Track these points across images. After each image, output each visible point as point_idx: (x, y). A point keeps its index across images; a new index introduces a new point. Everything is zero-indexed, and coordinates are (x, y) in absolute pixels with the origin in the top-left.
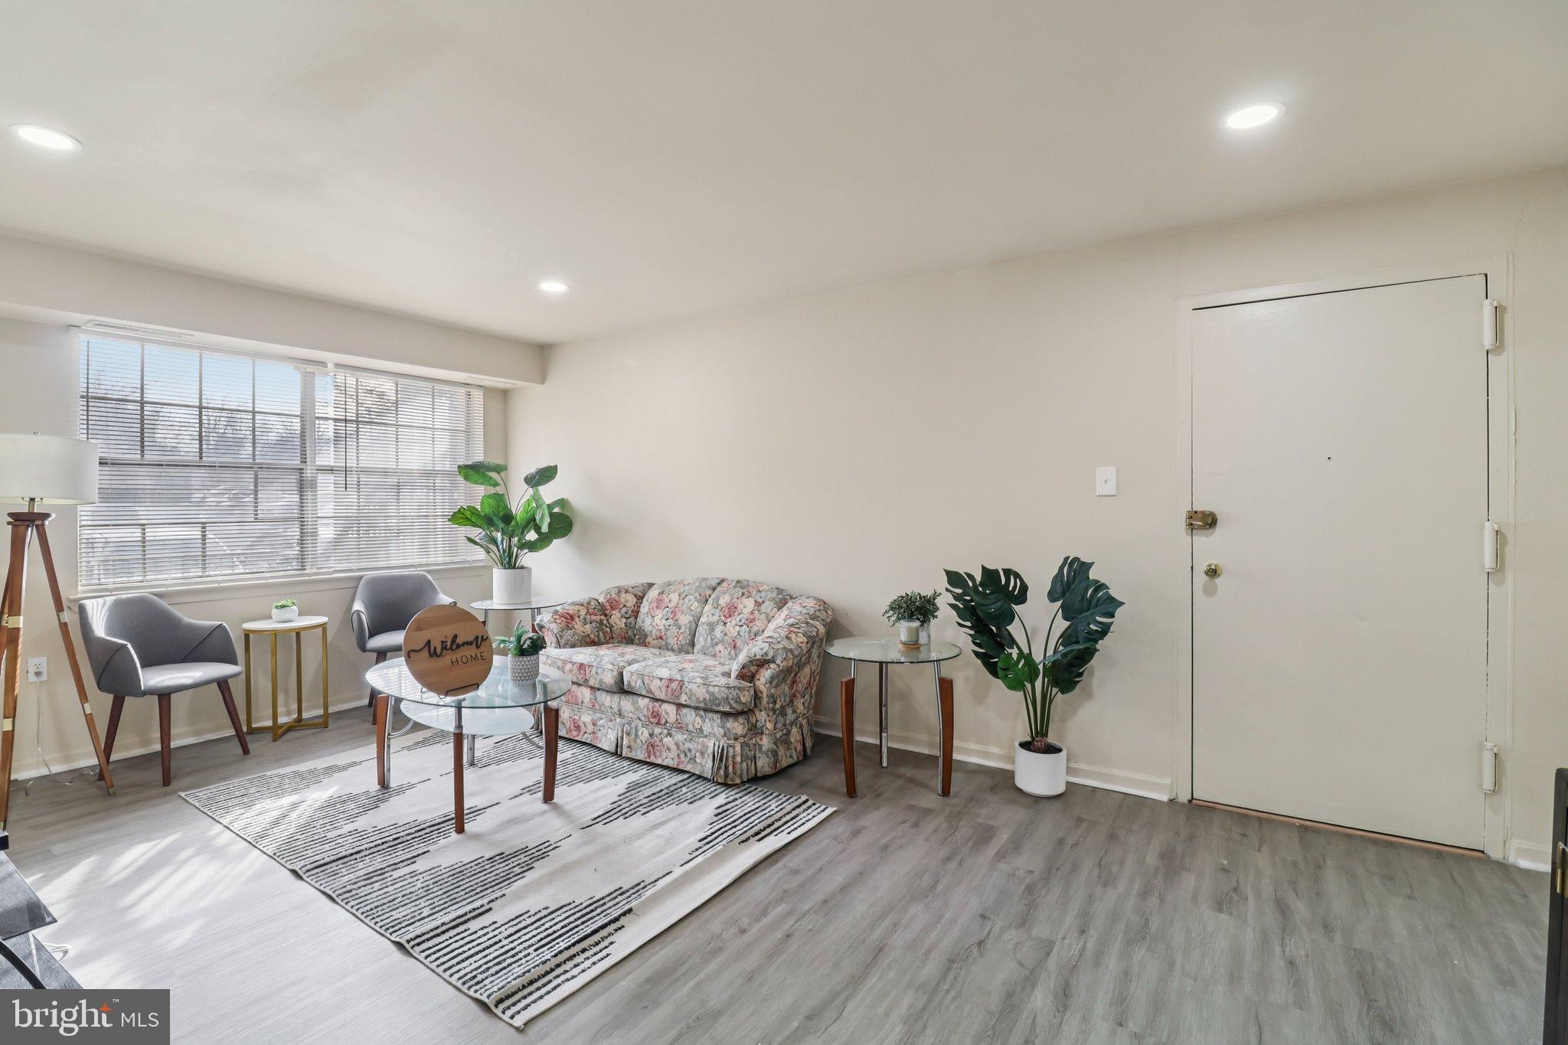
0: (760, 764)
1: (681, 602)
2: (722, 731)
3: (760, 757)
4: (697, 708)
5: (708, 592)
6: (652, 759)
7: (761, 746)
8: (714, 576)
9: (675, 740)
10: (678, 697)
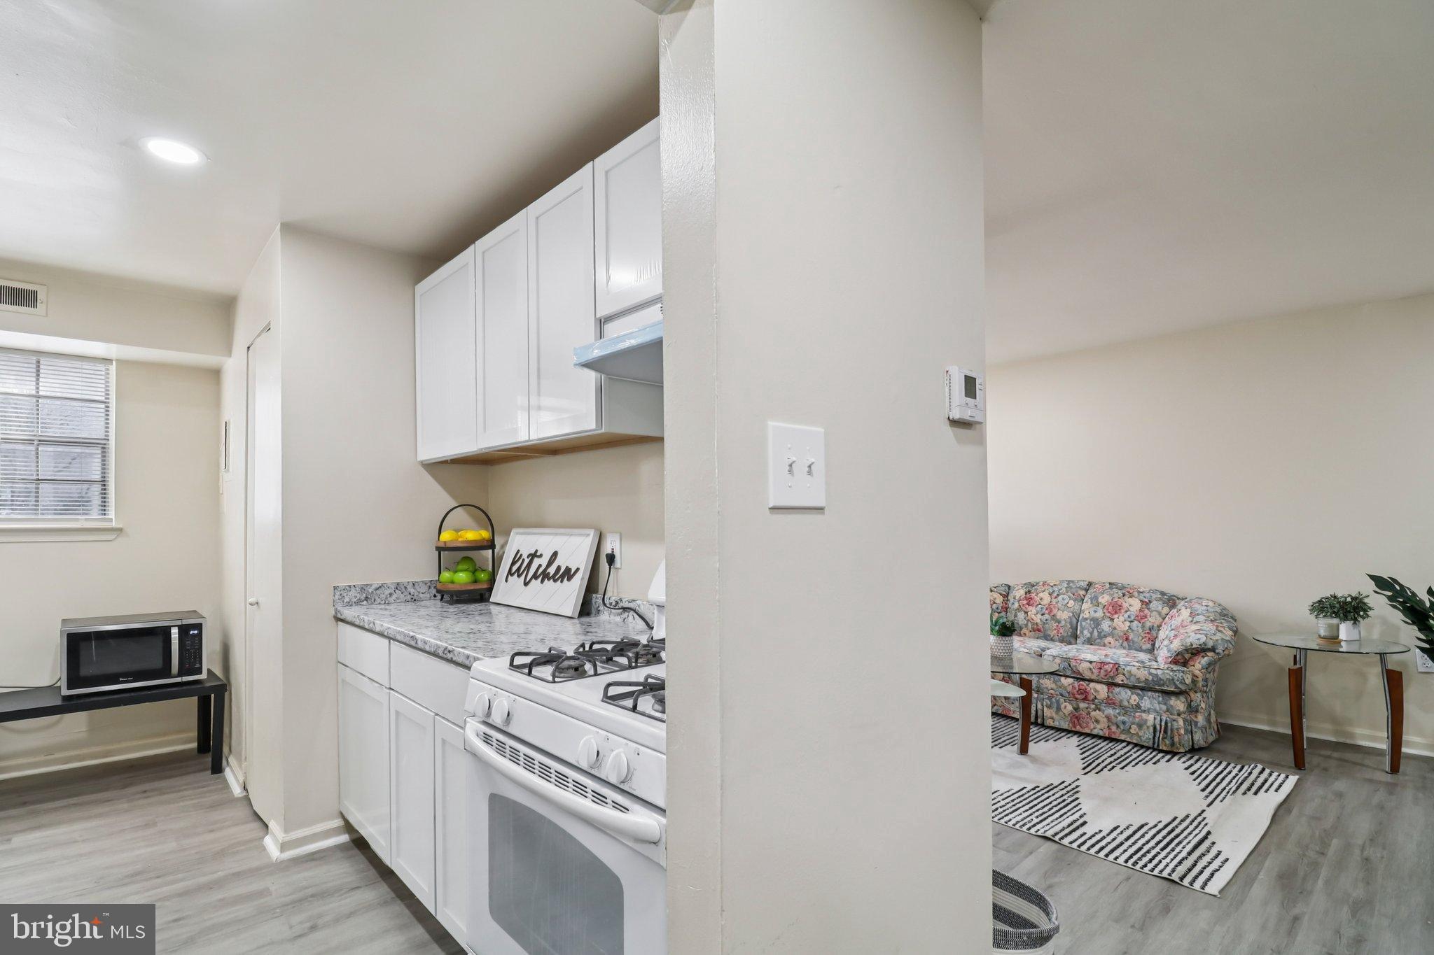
0: (1196, 737)
1: (1054, 601)
2: (1164, 707)
3: (1196, 732)
4: (1133, 688)
5: (1082, 592)
6: (1078, 728)
7: (1196, 723)
8: (1082, 577)
9: (1105, 714)
10: (1112, 678)
